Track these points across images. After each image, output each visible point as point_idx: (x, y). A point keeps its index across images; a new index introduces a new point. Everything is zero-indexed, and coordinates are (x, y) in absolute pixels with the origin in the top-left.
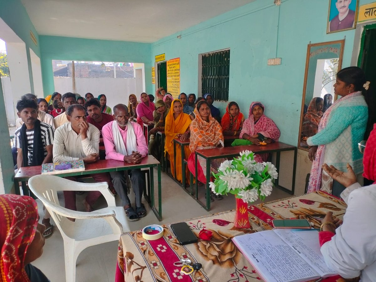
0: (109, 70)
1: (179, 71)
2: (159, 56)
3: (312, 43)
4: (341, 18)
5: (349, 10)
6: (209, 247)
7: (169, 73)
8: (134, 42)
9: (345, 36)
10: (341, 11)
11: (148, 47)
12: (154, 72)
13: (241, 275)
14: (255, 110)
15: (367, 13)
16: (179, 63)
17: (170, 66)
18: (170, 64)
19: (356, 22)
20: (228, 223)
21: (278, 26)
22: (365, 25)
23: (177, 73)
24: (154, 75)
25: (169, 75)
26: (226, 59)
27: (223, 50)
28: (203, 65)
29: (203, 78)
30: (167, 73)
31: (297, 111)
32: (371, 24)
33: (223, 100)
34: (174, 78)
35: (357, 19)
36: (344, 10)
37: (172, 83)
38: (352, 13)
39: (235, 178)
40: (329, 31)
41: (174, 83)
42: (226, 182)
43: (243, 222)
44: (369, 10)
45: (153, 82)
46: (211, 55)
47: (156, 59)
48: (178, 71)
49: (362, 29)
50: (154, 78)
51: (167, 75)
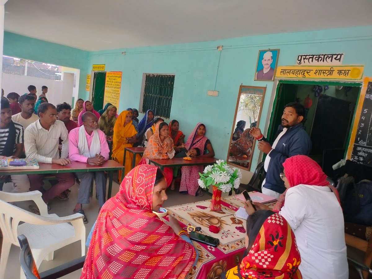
0: (18, 65)
1: (120, 84)
2: (98, 66)
3: (243, 85)
4: (266, 71)
5: (271, 67)
6: (202, 220)
7: (107, 84)
8: (72, 48)
9: (267, 85)
10: (265, 66)
11: (87, 55)
12: (89, 80)
13: (228, 234)
14: (200, 129)
15: (282, 72)
16: (120, 77)
17: (110, 78)
18: (110, 75)
19: (274, 77)
20: (206, 208)
21: (218, 66)
22: (280, 80)
23: (118, 85)
24: (89, 82)
25: (108, 85)
26: (169, 82)
27: (168, 75)
28: (146, 84)
29: (145, 95)
30: (106, 83)
31: (228, 134)
32: (283, 80)
33: (163, 117)
34: (113, 89)
35: (275, 75)
36: (268, 66)
37: (111, 94)
38: (273, 69)
39: (221, 176)
40: (256, 79)
41: (113, 94)
42: (213, 179)
43: (217, 207)
44: (283, 71)
45: (87, 89)
46: (155, 76)
47: (94, 67)
48: (118, 84)
49: (278, 82)
50: (89, 85)
51: (106, 86)
